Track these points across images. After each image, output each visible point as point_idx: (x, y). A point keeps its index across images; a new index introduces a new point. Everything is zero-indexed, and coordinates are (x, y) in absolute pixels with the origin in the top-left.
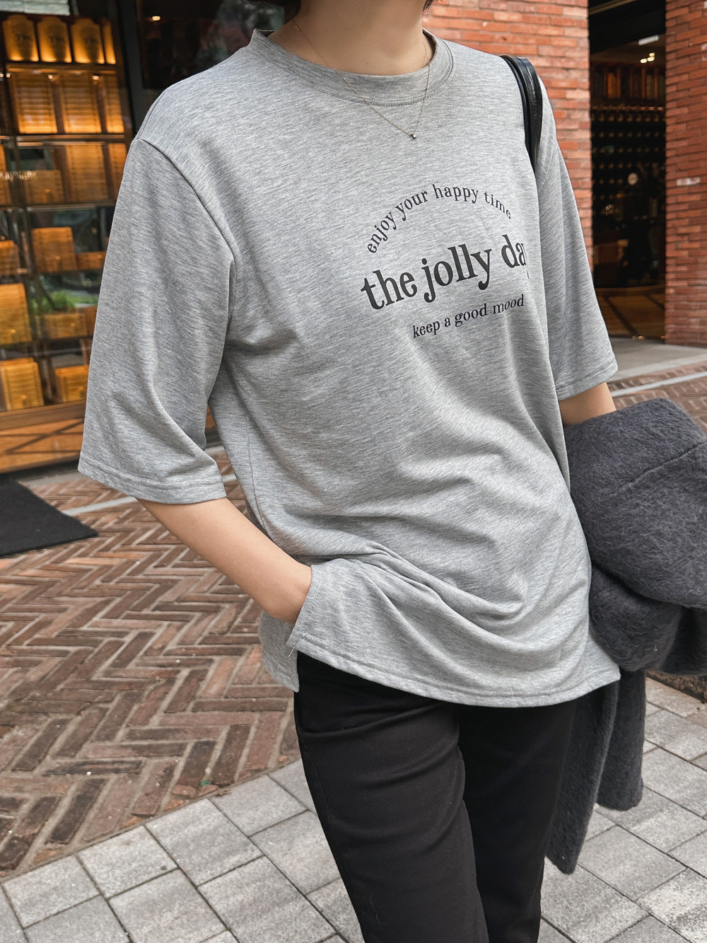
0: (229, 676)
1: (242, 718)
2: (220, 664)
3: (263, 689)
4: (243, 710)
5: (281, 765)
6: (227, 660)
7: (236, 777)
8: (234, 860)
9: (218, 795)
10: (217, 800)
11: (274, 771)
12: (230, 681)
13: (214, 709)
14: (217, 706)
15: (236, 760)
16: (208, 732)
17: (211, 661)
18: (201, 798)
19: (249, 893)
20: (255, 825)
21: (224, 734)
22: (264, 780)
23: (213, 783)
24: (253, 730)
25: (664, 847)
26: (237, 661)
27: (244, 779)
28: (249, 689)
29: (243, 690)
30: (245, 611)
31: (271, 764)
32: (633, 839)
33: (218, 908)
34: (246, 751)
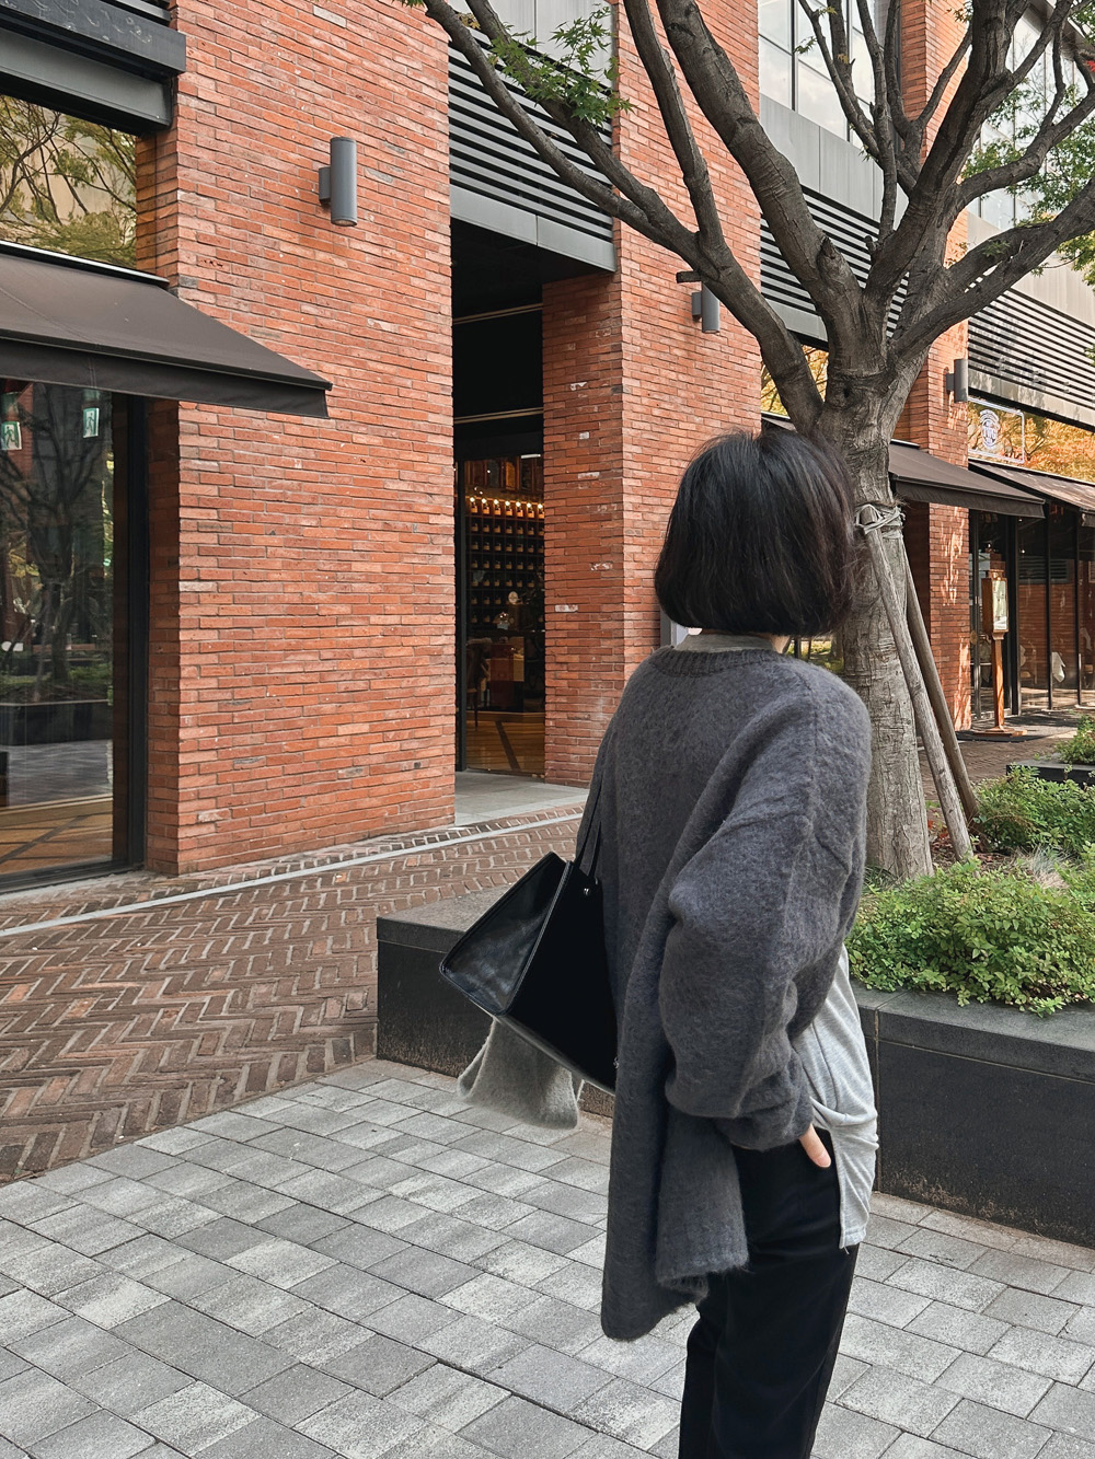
0: (31, 1100)
1: (51, 1128)
2: (19, 1092)
3: (70, 1107)
4: (49, 1123)
5: (91, 1155)
6: (28, 1091)
7: (49, 1165)
8: (57, 1208)
9: (34, 1177)
10: (32, 1181)
11: (86, 1159)
12: (33, 1104)
13: (19, 1124)
14: (19, 1121)
15: (48, 1154)
16: (16, 1140)
17: (9, 1092)
18: (17, 1180)
19: (74, 1222)
20: (73, 1189)
21: (32, 1139)
22: (76, 1165)
23: (27, 1170)
24: (61, 1135)
25: (411, 1162)
26: (37, 1090)
27: (56, 1166)
28: (53, 1108)
29: (47, 1109)
30: (40, 1051)
31: (82, 1154)
32: (389, 1161)
33: (45, 1234)
34: (56, 1149)
